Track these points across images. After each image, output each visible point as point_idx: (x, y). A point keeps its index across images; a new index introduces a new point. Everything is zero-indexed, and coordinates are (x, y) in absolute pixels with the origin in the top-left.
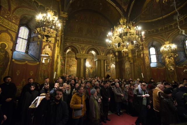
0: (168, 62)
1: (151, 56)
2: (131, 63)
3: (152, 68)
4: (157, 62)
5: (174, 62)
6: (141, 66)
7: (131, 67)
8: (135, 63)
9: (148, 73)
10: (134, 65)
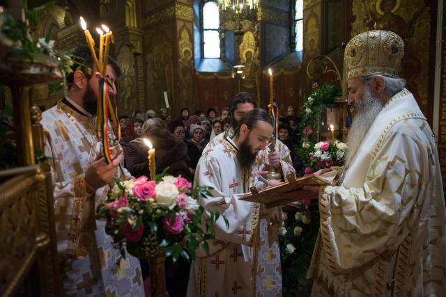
0: (244, 56)
1: (205, 32)
2: (136, 54)
3: (201, 77)
4: (220, 59)
5: (258, 58)
6: (166, 68)
7: (136, 71)
8: (149, 56)
9: (184, 93)
10: (145, 63)
